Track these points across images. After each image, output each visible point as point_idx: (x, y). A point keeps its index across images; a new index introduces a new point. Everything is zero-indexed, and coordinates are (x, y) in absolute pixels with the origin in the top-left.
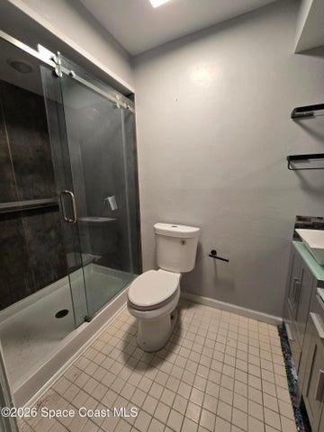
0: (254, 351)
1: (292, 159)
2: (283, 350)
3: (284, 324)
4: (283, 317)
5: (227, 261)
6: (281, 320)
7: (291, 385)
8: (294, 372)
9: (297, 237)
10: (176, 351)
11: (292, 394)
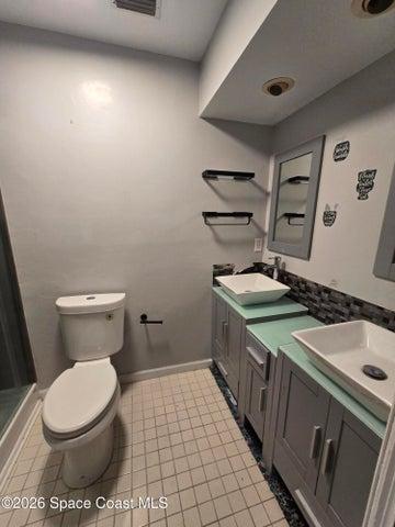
0: (200, 402)
1: (207, 215)
2: (219, 385)
3: (214, 362)
4: (213, 356)
5: (161, 322)
6: (211, 360)
7: (234, 413)
8: (232, 400)
9: (216, 283)
10: (129, 455)
11: (236, 418)
